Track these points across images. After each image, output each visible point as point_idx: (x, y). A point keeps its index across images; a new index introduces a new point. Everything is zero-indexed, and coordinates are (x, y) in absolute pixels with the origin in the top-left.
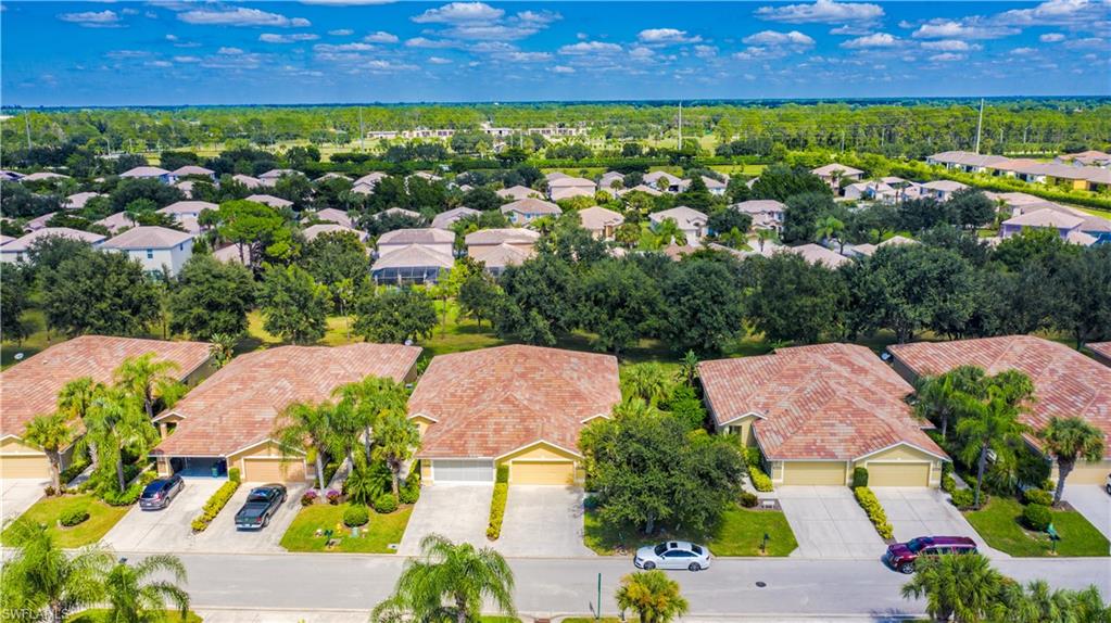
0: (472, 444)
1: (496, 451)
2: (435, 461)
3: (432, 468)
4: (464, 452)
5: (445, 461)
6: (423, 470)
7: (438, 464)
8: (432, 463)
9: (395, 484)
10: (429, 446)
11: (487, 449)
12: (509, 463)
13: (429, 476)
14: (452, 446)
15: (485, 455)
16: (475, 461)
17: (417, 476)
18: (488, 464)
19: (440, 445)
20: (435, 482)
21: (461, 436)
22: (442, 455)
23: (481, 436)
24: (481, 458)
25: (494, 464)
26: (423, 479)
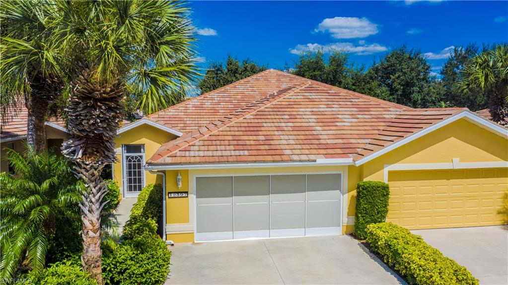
3: (193, 199)
4: (276, 153)
6: (171, 205)
7: (206, 186)
8: (192, 187)
13: (184, 218)
18: (329, 181)
19: (211, 143)
20: (198, 238)
21: (253, 129)
25: (345, 182)
26: (169, 228)
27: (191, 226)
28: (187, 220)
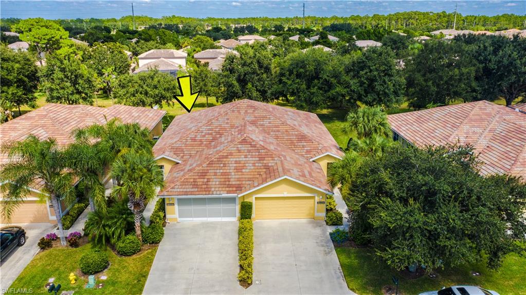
0: (215, 182)
1: (239, 188)
2: (179, 200)
3: (176, 206)
4: (208, 190)
5: (190, 199)
6: (168, 208)
7: (181, 202)
8: (176, 202)
9: (137, 224)
10: (172, 185)
11: (230, 186)
12: (252, 200)
13: (173, 213)
14: (195, 185)
15: (228, 192)
16: (219, 199)
17: (161, 214)
18: (233, 200)
19: (184, 183)
20: (179, 219)
21: (203, 174)
22: (186, 193)
23: (223, 174)
24: (225, 195)
25: (237, 201)
26: (167, 216)
27: (176, 215)
28: (174, 214)
